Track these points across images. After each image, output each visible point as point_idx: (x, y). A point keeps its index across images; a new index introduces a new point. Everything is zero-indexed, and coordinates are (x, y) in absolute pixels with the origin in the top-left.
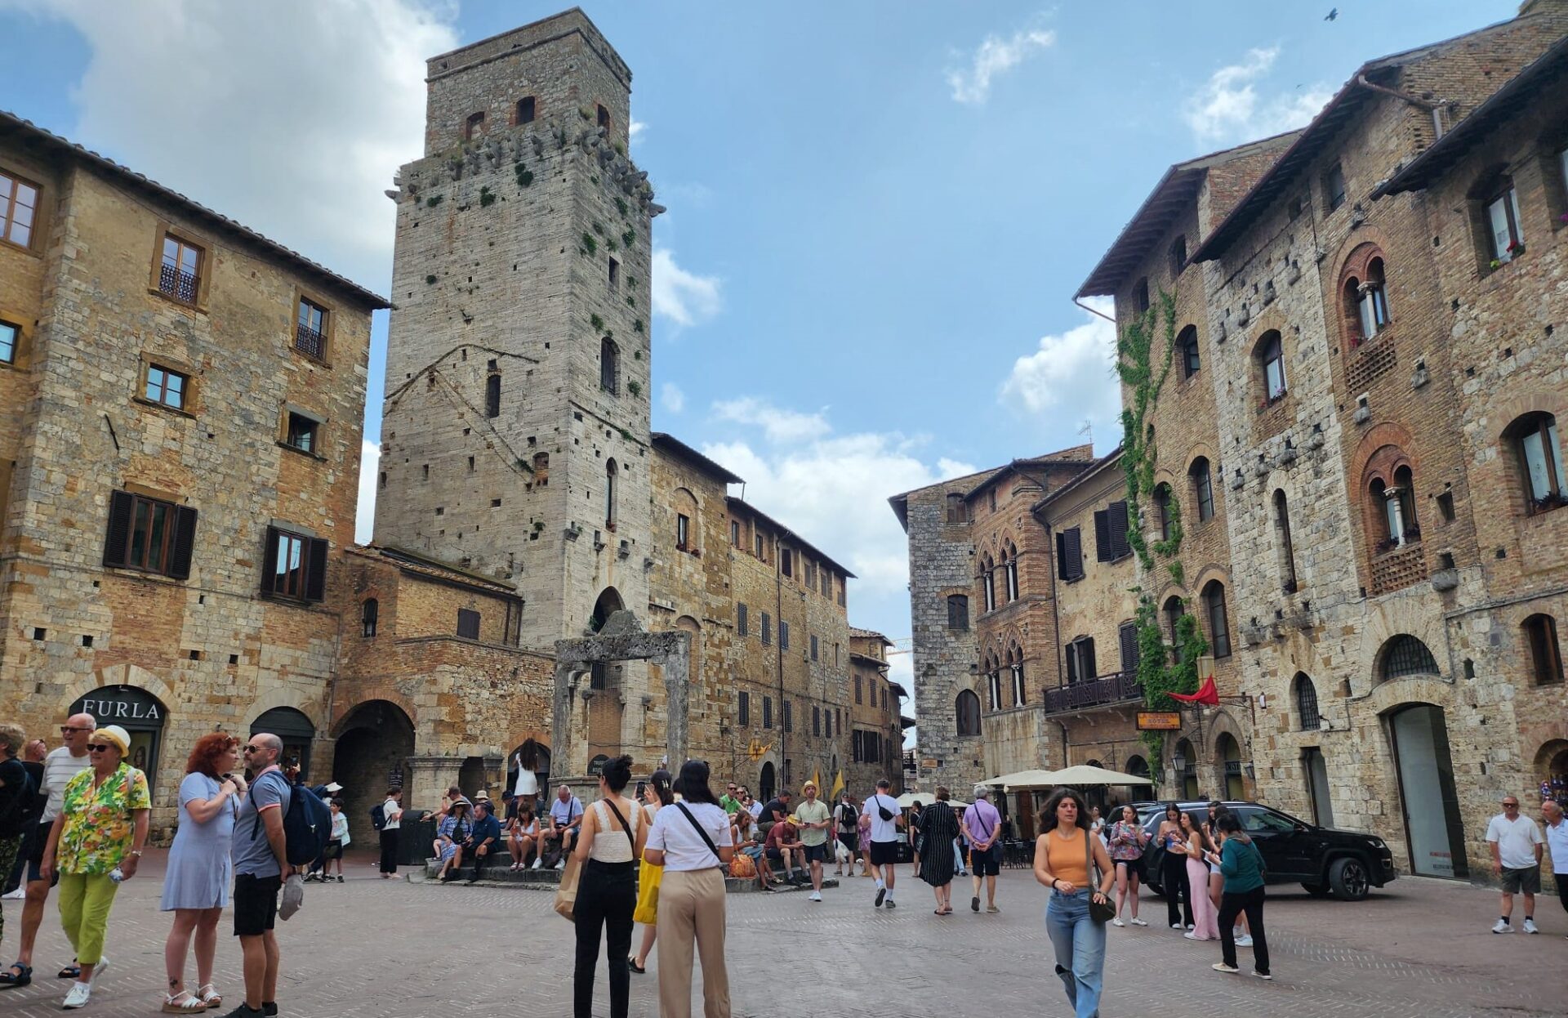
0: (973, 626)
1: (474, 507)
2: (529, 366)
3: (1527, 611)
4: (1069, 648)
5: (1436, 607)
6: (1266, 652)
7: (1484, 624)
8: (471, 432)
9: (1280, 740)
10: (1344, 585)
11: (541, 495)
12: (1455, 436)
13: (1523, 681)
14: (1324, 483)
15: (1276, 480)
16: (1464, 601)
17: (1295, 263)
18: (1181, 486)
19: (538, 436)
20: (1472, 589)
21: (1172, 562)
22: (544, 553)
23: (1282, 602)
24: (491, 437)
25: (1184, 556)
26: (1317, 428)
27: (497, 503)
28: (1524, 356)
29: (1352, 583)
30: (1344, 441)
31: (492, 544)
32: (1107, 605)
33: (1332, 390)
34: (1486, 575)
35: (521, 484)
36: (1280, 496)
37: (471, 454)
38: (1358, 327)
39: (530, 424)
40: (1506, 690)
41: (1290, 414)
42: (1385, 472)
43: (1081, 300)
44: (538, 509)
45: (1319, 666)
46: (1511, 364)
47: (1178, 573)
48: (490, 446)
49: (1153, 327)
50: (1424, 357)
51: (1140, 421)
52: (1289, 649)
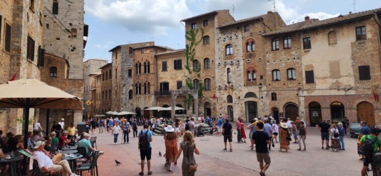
0: (133, 76)
1: (49, 39)
2: (69, 4)
3: (273, 92)
4: (161, 84)
5: (258, 89)
6: (222, 91)
7: (266, 93)
8: (47, 17)
9: (223, 104)
10: (241, 84)
11: (74, 40)
12: (265, 69)
13: (271, 100)
14: (239, 69)
15: (228, 66)
16: (263, 89)
17: (237, 36)
18: (201, 62)
19: (73, 24)
20: (264, 88)
21: (198, 73)
22: (76, 55)
23: (227, 85)
24: (55, 20)
25: (201, 72)
26: (238, 61)
27: (58, 39)
28: (277, 62)
29: (243, 84)
30: (244, 64)
31: (57, 50)
32: (174, 77)
33: (242, 57)
34: (267, 87)
35: (67, 36)
36: (228, 69)
37: (47, 23)
38: (247, 49)
39: (70, 20)
40: (268, 101)
41: (233, 57)
42: (251, 70)
43: (182, 22)
44: (73, 43)
45: (234, 94)
46: (275, 63)
47: (199, 76)
48: (55, 22)
49: (197, 32)
50: (261, 58)
51: (191, 48)
52: (228, 91)
